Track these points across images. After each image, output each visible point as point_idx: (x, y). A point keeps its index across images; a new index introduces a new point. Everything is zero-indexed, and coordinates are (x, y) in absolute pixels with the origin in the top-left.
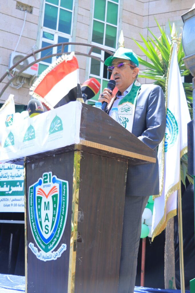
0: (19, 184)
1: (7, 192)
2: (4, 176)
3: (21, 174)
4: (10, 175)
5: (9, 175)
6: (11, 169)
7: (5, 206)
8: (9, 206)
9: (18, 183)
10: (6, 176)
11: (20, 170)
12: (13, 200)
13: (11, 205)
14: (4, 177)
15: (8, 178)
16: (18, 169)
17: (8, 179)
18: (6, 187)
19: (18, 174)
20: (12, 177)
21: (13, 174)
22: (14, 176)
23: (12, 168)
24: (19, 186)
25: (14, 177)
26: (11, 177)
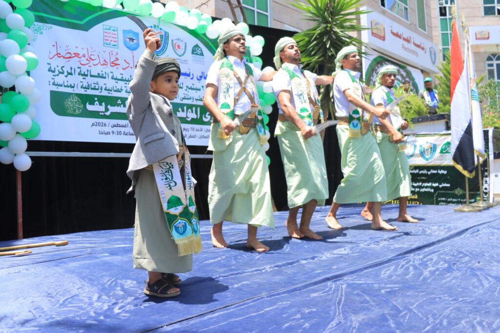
0: (120, 103)
1: (102, 112)
2: (93, 87)
3: (122, 88)
4: (104, 87)
5: (102, 87)
6: (105, 78)
7: (101, 133)
8: (108, 133)
9: (119, 100)
10: (97, 87)
11: (118, 81)
12: (114, 126)
13: (111, 133)
14: (92, 89)
15: (100, 90)
16: (115, 79)
17: (101, 92)
18: (98, 104)
19: (116, 87)
20: (108, 90)
21: (109, 86)
22: (110, 89)
23: (104, 76)
24: (122, 106)
25: (111, 91)
26: (105, 90)
